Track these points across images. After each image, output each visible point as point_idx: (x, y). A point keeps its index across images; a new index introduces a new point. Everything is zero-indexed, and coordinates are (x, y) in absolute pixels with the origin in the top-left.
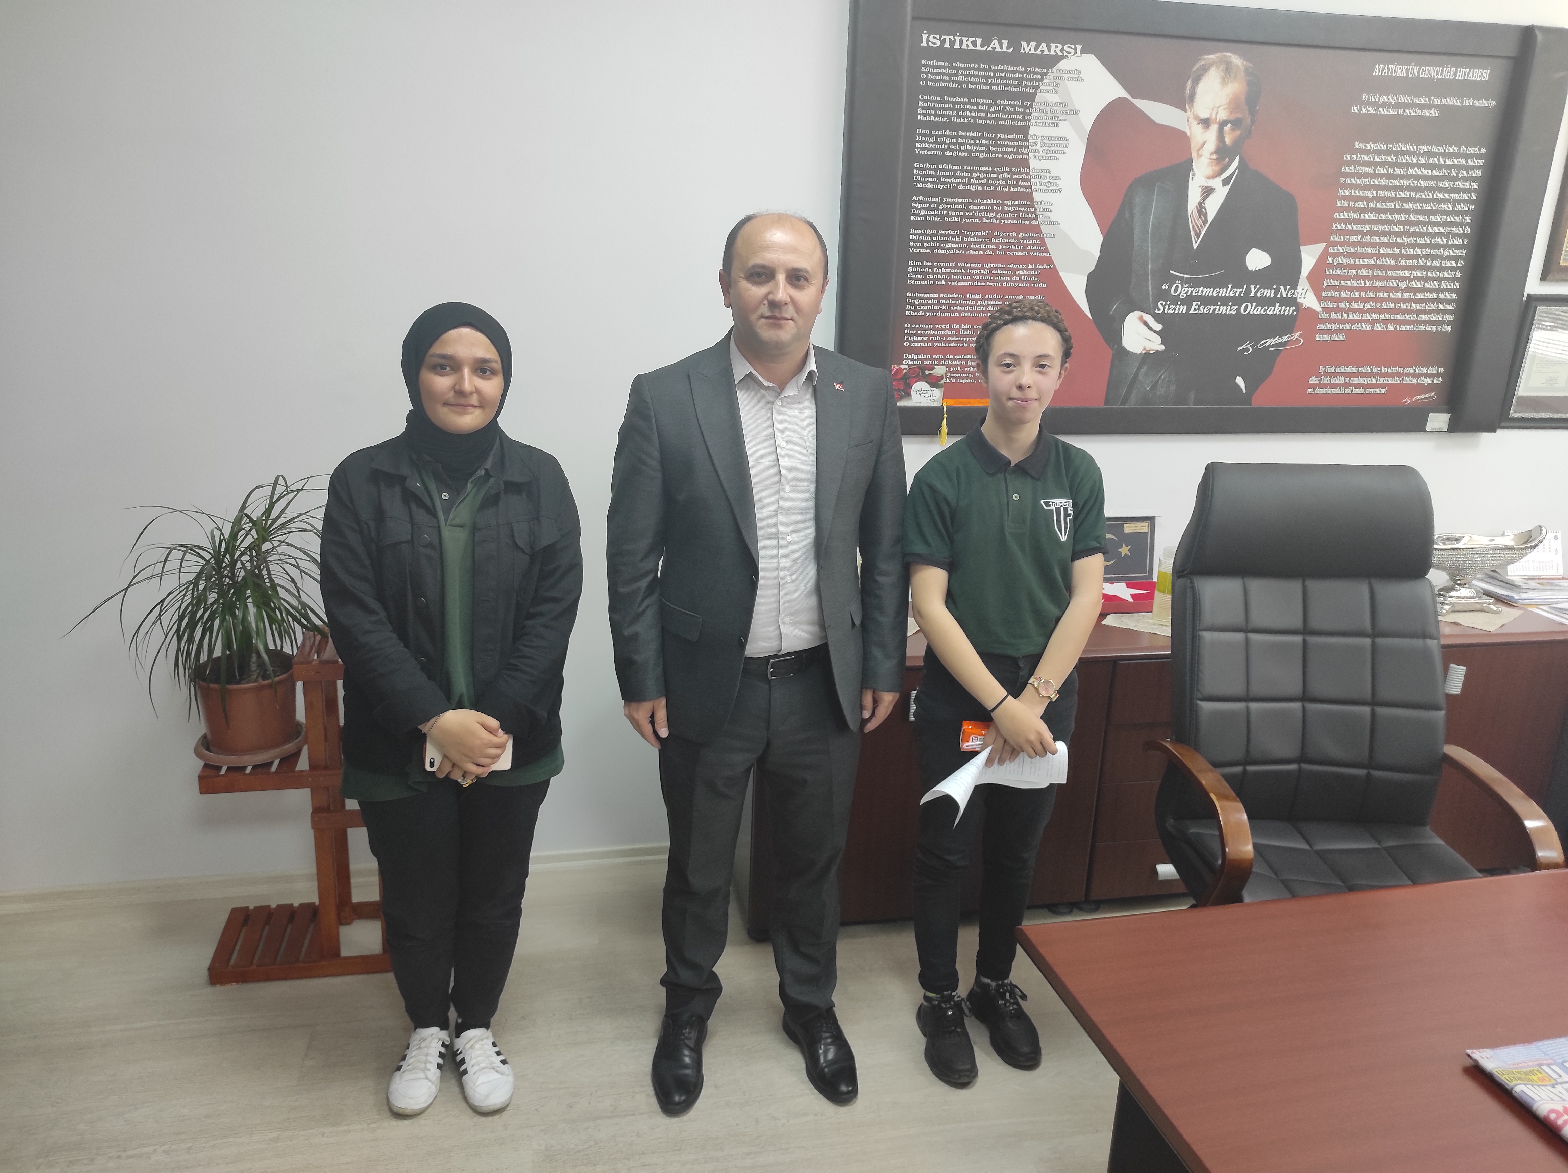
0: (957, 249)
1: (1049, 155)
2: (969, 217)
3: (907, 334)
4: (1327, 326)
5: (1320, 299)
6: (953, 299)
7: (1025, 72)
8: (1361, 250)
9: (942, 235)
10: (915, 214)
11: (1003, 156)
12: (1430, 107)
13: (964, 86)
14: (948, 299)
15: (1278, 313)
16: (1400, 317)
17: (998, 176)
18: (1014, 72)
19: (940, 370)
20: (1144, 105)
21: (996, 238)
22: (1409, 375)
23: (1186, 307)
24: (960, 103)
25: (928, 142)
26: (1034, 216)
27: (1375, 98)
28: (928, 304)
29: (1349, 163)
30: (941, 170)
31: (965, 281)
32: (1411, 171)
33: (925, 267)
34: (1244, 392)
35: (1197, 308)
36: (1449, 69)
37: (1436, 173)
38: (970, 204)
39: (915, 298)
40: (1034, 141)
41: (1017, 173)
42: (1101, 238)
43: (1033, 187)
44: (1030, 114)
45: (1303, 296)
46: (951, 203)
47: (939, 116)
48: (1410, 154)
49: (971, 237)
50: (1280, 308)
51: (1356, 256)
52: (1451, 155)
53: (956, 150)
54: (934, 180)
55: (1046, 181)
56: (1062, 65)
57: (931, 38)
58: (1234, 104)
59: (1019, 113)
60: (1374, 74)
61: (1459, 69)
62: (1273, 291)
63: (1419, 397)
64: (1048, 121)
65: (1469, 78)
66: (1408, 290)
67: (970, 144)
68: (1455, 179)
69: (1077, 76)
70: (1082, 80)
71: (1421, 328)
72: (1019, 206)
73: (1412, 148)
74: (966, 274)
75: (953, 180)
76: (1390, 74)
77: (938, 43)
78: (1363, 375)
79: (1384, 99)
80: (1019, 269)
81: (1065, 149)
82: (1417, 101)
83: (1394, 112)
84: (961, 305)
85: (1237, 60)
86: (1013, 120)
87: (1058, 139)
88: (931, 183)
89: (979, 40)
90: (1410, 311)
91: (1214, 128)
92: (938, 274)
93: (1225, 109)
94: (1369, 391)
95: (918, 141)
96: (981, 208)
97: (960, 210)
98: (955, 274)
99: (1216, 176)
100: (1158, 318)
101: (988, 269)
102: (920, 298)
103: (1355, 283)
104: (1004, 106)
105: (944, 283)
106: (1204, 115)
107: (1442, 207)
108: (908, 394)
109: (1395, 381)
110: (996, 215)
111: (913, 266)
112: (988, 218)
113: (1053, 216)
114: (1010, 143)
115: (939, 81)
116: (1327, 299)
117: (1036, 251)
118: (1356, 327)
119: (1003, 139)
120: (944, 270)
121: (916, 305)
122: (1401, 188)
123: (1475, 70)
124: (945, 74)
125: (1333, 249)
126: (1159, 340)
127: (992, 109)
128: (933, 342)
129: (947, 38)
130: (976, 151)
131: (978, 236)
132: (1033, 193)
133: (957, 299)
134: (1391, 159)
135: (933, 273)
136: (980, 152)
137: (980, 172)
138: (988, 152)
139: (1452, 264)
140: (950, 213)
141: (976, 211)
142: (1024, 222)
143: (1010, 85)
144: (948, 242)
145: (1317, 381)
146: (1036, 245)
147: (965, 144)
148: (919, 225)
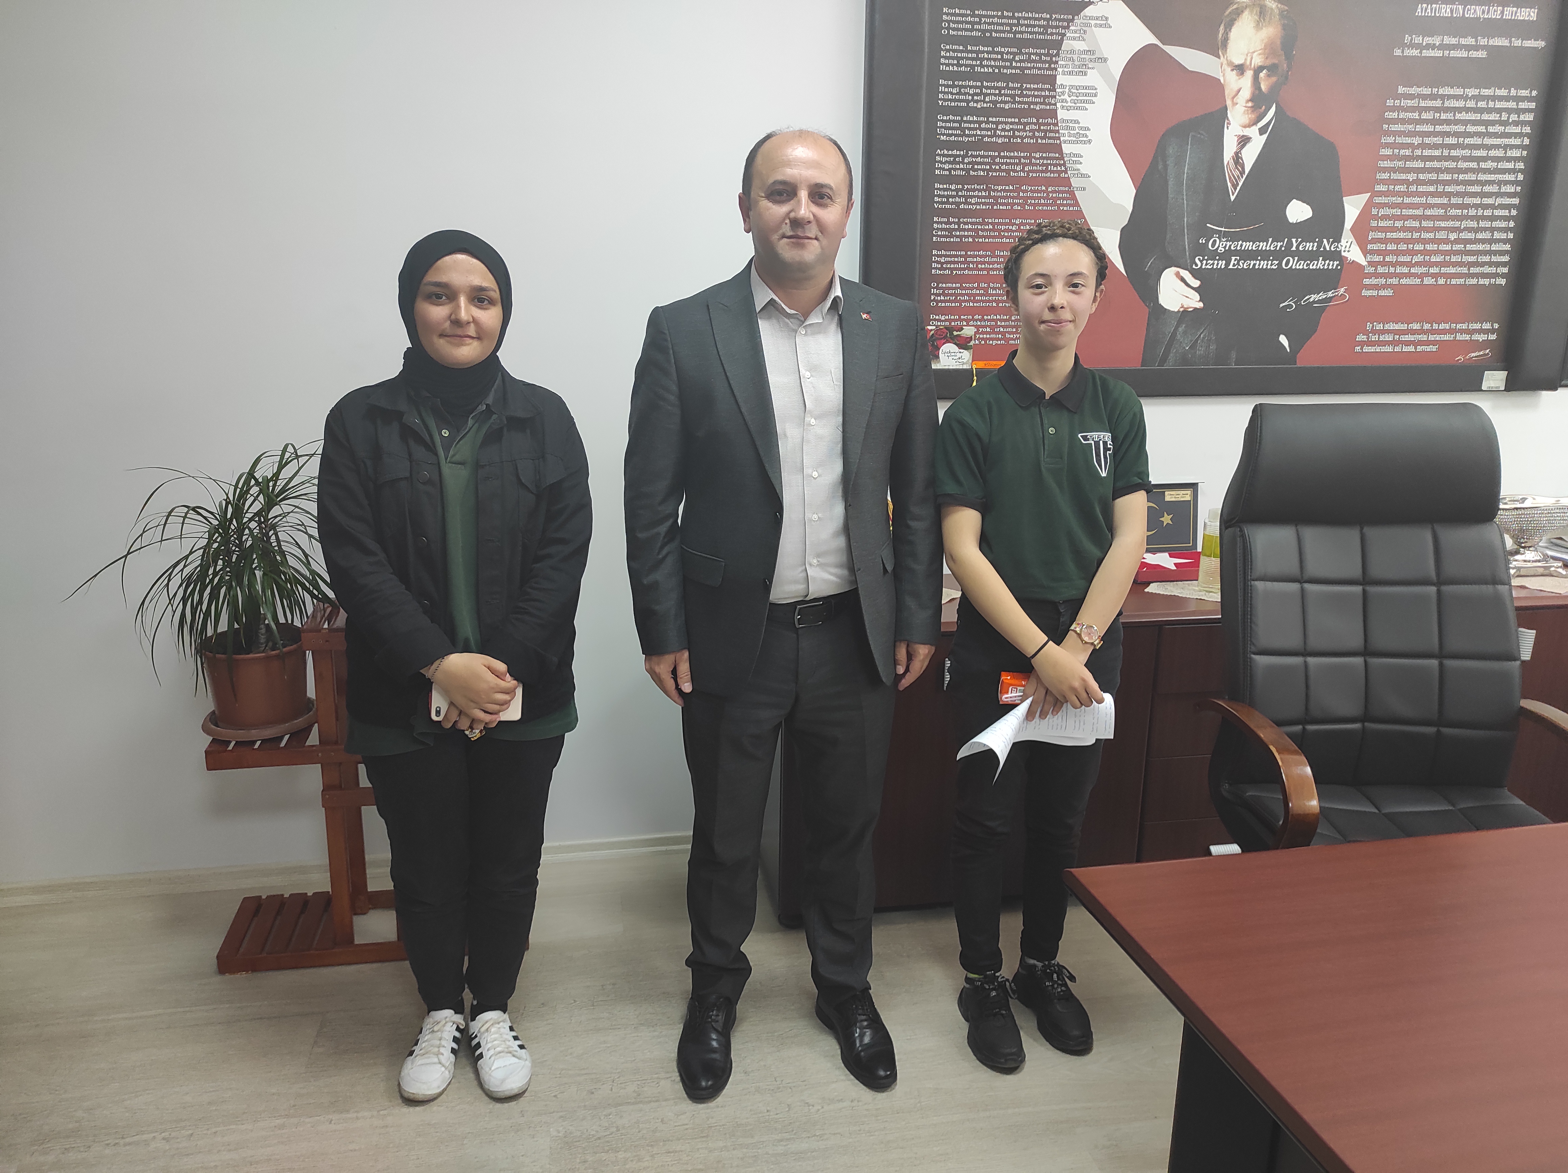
0: (984, 204)
1: (1078, 105)
2: (995, 170)
3: (933, 294)
4: (1374, 281)
5: (1365, 252)
6: (981, 257)
7: (1050, 19)
8: (1407, 200)
9: (968, 190)
10: (940, 168)
11: (1029, 106)
12: (1476, 48)
13: (988, 34)
14: (976, 256)
15: (1322, 268)
16: (1452, 270)
17: (1025, 127)
18: (1039, 19)
19: (968, 331)
20: (1176, 52)
21: (1024, 191)
22: (1462, 331)
23: (1224, 262)
24: (983, 52)
25: (952, 94)
26: (1063, 169)
27: (1418, 40)
28: (954, 263)
29: (1393, 109)
30: (966, 122)
31: (994, 237)
32: (1458, 116)
33: (951, 223)
34: (1288, 350)
35: (1236, 262)
36: (1495, 8)
37: (1486, 117)
38: (997, 157)
39: (941, 256)
40: (1061, 90)
41: (1045, 124)
43: (1062, 139)
44: (1057, 62)
45: (1347, 249)
46: (977, 157)
47: (961, 66)
48: (1457, 97)
49: (998, 191)
50: (1323, 262)
51: (1400, 206)
52: (1501, 98)
53: (981, 101)
54: (959, 132)
55: (1075, 132)
56: (1089, 11)
58: (1269, 49)
59: (1045, 62)
60: (1417, 14)
61: (1506, 9)
62: (1316, 244)
63: (1473, 355)
64: (1076, 70)
65: (1516, 18)
66: (1457, 241)
67: (995, 95)
68: (1505, 123)
69: (1105, 22)
70: (1110, 27)
71: (1474, 281)
72: (1047, 158)
73: (1459, 91)
74: (993, 230)
75: (979, 133)
76: (1433, 14)
78: (1413, 332)
79: (1428, 40)
81: (1094, 99)
82: (1463, 41)
83: (1438, 53)
84: (989, 263)
86: (1039, 69)
87: (1086, 89)
88: (956, 135)
90: (1460, 264)
91: (1249, 74)
92: (964, 230)
93: (1260, 54)
94: (1419, 348)
95: (942, 92)
96: (1008, 161)
97: (986, 164)
98: (982, 230)
99: (1253, 125)
101: (1017, 225)
102: (946, 256)
103: (1402, 235)
104: (1030, 54)
105: (971, 240)
106: (1238, 61)
107: (1493, 153)
109: (1447, 337)
110: (1024, 168)
111: (938, 223)
112: (1015, 171)
113: (1083, 169)
114: (1036, 93)
115: (961, 30)
116: (1372, 252)
117: (1066, 205)
118: (1404, 281)
119: (1030, 89)
120: (970, 227)
121: (942, 264)
122: (1448, 134)
123: (1523, 9)
124: (967, 23)
125: (1378, 200)
126: (1198, 297)
127: (1017, 58)
128: (961, 302)
130: (1002, 102)
131: (1005, 191)
132: (1062, 145)
133: (986, 256)
134: (1438, 103)
135: (959, 230)
136: (1006, 102)
137: (1006, 123)
138: (1014, 102)
139: (1505, 213)
140: (976, 167)
141: (1002, 164)
142: (1052, 175)
143: (1036, 33)
144: (974, 196)
145: (1365, 338)
146: (1066, 198)
147: (988, 95)
148: (943, 179)
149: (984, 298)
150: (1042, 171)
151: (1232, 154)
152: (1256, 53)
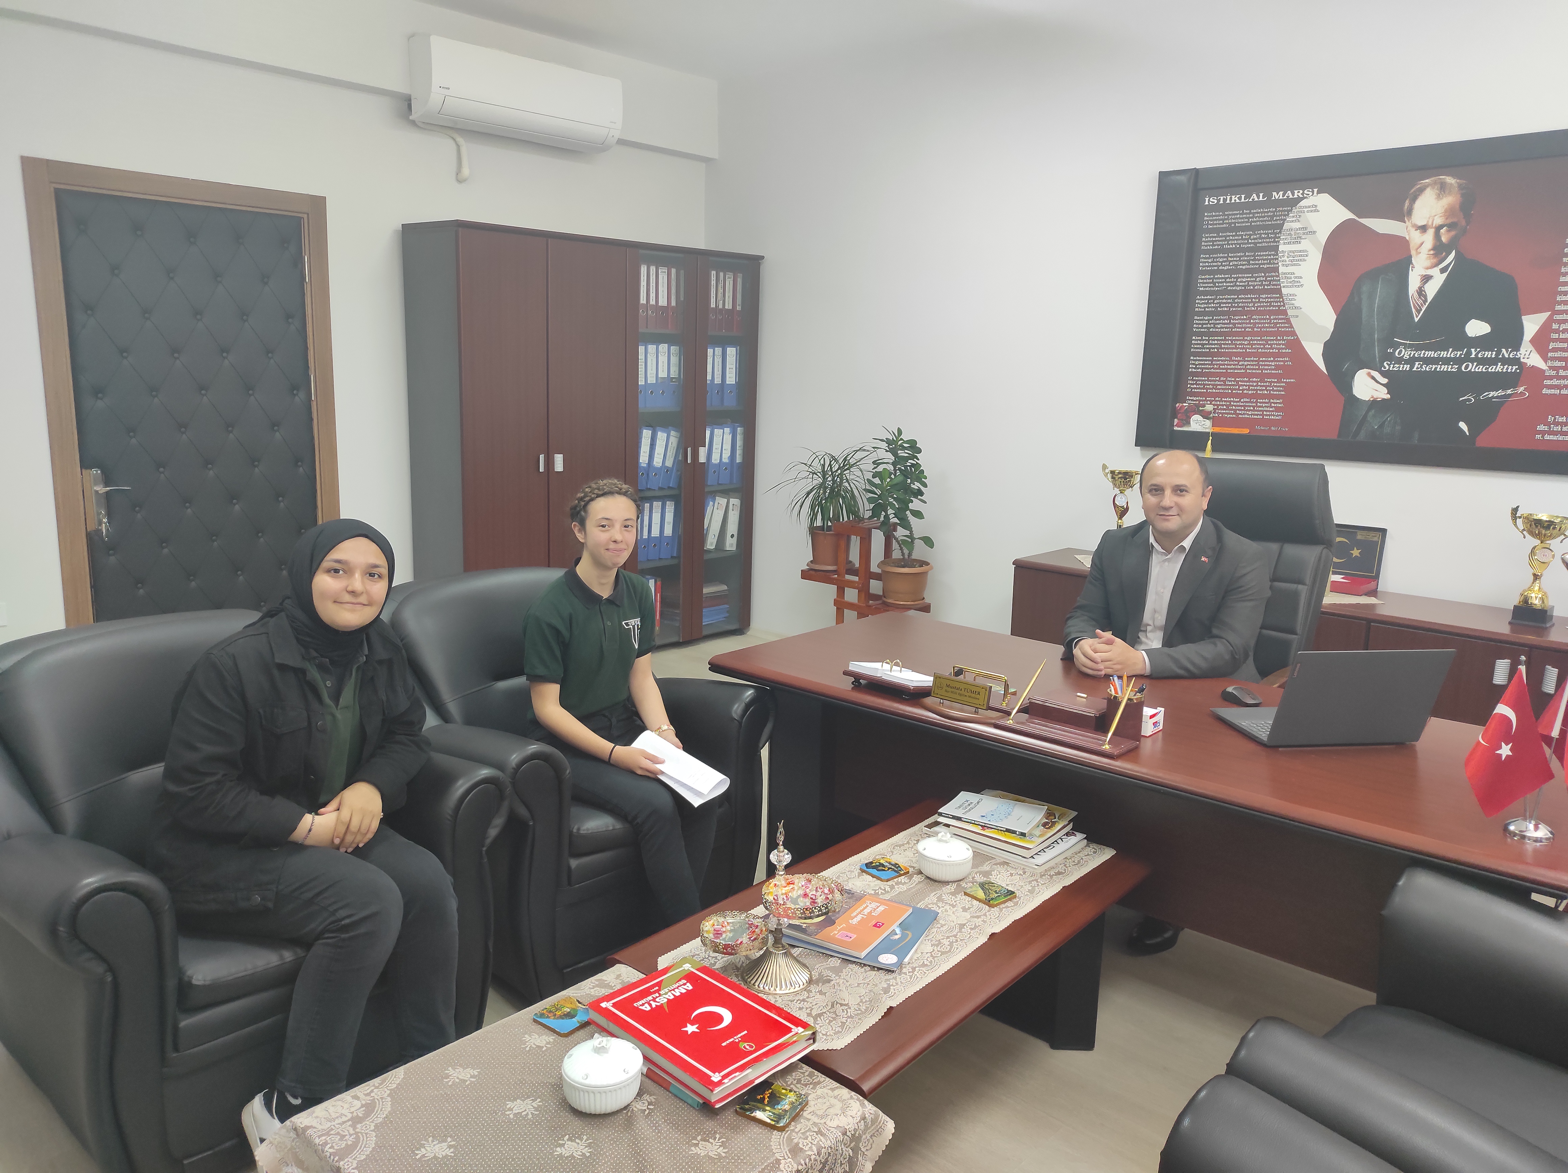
0: (1226, 328)
1: (1294, 263)
2: (1235, 307)
3: (1189, 384)
4: (1555, 382)
6: (1222, 361)
7: (1276, 211)
9: (1216, 320)
10: (1198, 307)
11: (1259, 266)
13: (1233, 225)
14: (1219, 361)
17: (1256, 279)
18: (1267, 212)
19: (1209, 408)
20: (1369, 222)
21: (1254, 319)
24: (1229, 236)
25: (1208, 262)
26: (1282, 304)
28: (1204, 364)
30: (1217, 279)
31: (1231, 348)
33: (1204, 340)
38: (1236, 298)
39: (1196, 360)
40: (1282, 254)
41: (1270, 277)
42: (1334, 317)
43: (1282, 285)
44: (1279, 237)
46: (1223, 299)
47: (1215, 246)
49: (1236, 320)
53: (1227, 265)
54: (1212, 285)
55: (1292, 280)
56: (1303, 203)
57: (1211, 199)
58: (1449, 212)
59: (1271, 238)
64: (1293, 241)
67: (1236, 261)
69: (1314, 209)
70: (1319, 211)
72: (1270, 298)
74: (1232, 344)
75: (1225, 284)
77: (1216, 201)
80: (1270, 340)
81: (1306, 258)
84: (1227, 365)
85: (1450, 180)
86: (1266, 242)
87: (1300, 252)
88: (1210, 287)
89: (1243, 196)
92: (1212, 344)
93: (1441, 217)
95: (1202, 262)
96: (1244, 301)
97: (1229, 303)
98: (1224, 344)
100: (1384, 374)
101: (1248, 340)
102: (1199, 360)
104: (1261, 234)
105: (1216, 350)
108: (1188, 423)
110: (1254, 305)
111: (1195, 340)
112: (1248, 307)
113: (1297, 304)
114: (1265, 258)
115: (1216, 224)
116: (1553, 359)
117: (1284, 327)
119: (1260, 256)
120: (1216, 342)
121: (1196, 365)
124: (1220, 220)
125: (1557, 317)
127: (1252, 237)
128: (1207, 389)
129: (1222, 198)
130: (1241, 265)
131: (1241, 319)
132: (1282, 289)
133: (1225, 361)
135: (1209, 344)
136: (1243, 265)
137: (1243, 277)
138: (1249, 264)
140: (1222, 305)
141: (1240, 302)
142: (1274, 308)
143: (1265, 221)
144: (1220, 323)
145: (1546, 428)
146: (1284, 323)
147: (1233, 261)
148: (1200, 314)
149: (1223, 387)
150: (1266, 306)
151: (1416, 288)
152: (1436, 217)
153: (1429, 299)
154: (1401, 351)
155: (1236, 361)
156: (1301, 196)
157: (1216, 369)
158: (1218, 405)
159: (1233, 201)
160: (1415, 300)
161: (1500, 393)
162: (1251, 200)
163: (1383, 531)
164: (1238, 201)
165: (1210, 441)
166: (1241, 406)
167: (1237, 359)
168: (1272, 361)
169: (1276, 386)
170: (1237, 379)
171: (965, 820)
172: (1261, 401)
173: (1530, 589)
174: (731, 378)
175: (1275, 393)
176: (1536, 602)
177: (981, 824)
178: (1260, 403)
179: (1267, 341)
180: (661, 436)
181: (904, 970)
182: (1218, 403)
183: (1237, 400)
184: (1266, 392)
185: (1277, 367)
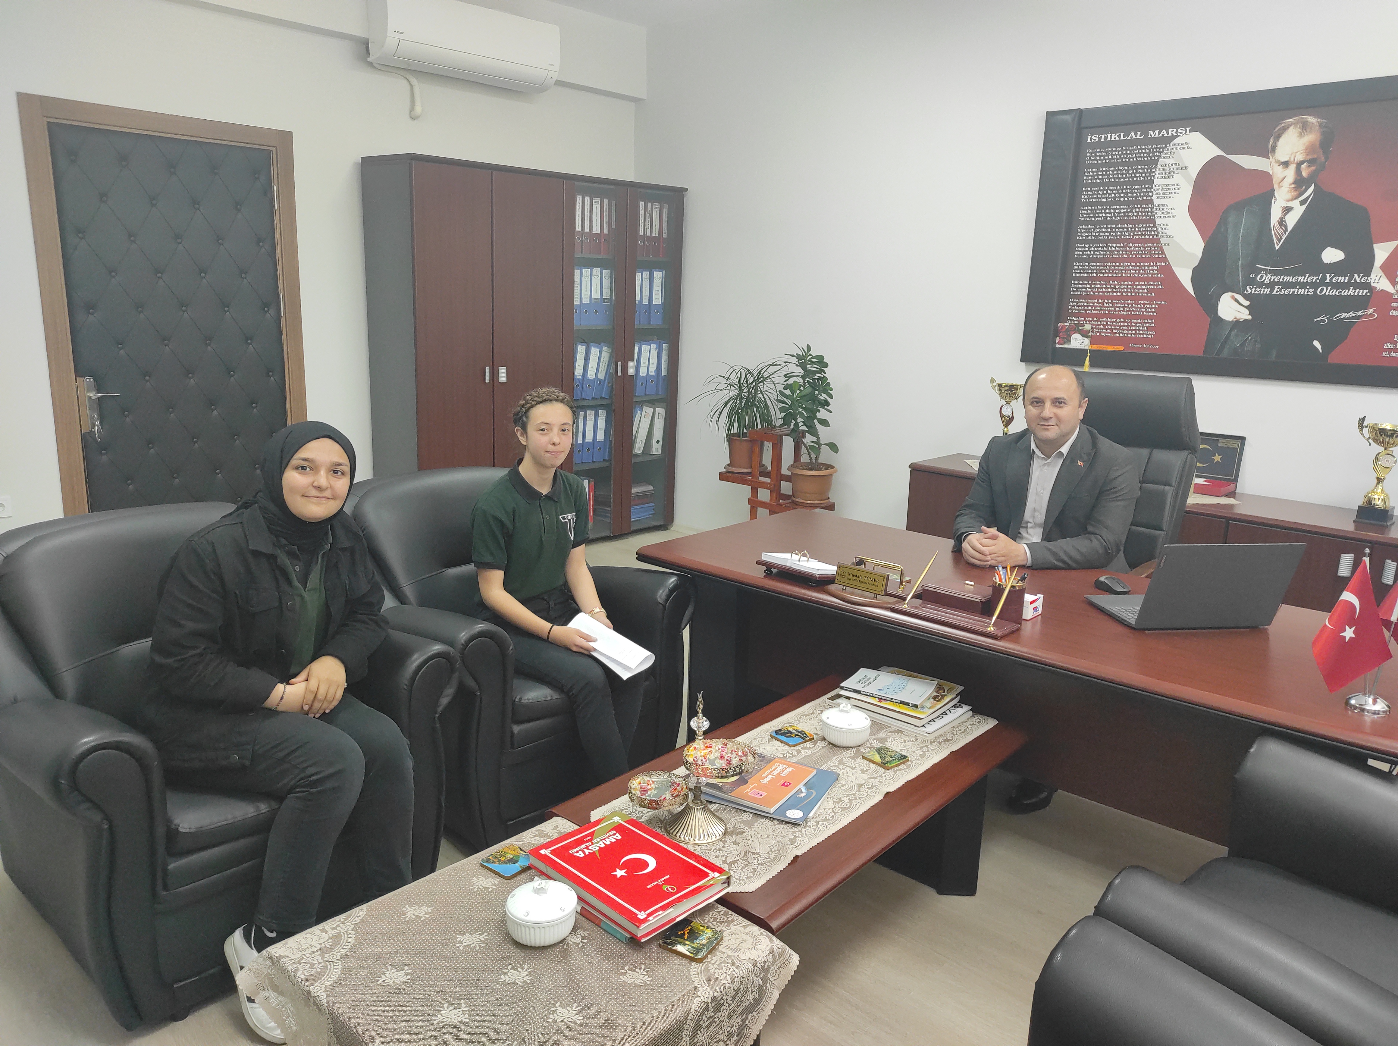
0: (1105, 255)
1: (1167, 195)
2: (1113, 236)
3: (1071, 305)
5: (1393, 283)
6: (1100, 284)
7: (1151, 148)
9: (1095, 247)
10: (1080, 236)
11: (1136, 198)
13: (1112, 161)
14: (1097, 284)
17: (1132, 211)
18: (1144, 149)
19: (1088, 327)
20: (1234, 158)
21: (1129, 247)
24: (1109, 171)
25: (1089, 195)
26: (1156, 233)
28: (1084, 288)
30: (1097, 210)
33: (1084, 266)
38: (1114, 228)
39: (1077, 284)
40: (1157, 188)
41: (1145, 208)
42: (1204, 245)
43: (1156, 216)
44: (1154, 172)
46: (1102, 228)
47: (1096, 179)
49: (1114, 247)
53: (1106, 198)
54: (1092, 215)
55: (1165, 211)
56: (1176, 141)
57: (1093, 137)
58: (1310, 149)
59: (1147, 172)
64: (1167, 175)
67: (1115, 194)
69: (1186, 146)
70: (1190, 148)
72: (1145, 227)
74: (1110, 269)
75: (1104, 215)
77: (1097, 139)
80: (1145, 266)
81: (1178, 191)
84: (1105, 288)
85: (1311, 119)
86: (1143, 177)
87: (1173, 185)
88: (1090, 217)
89: (1122, 134)
91: (1292, 167)
92: (1091, 270)
95: (1084, 195)
96: (1121, 230)
97: (1107, 232)
98: (1102, 269)
99: (1295, 199)
100: (1246, 297)
101: (1124, 266)
102: (1080, 284)
104: (1137, 169)
105: (1095, 275)
106: (1283, 159)
108: (1069, 341)
110: (1130, 234)
111: (1077, 266)
112: (1125, 236)
113: (1169, 233)
114: (1141, 191)
115: (1097, 160)
117: (1157, 254)
119: (1136, 189)
121: (1077, 288)
124: (1100, 156)
126: (1247, 312)
127: (1129, 172)
128: (1086, 310)
129: (1103, 136)
130: (1119, 197)
131: (1117, 247)
132: (1156, 219)
133: (1103, 284)
135: (1089, 269)
136: (1121, 197)
137: (1121, 209)
138: (1126, 197)
140: (1101, 234)
141: (1117, 232)
142: (1148, 237)
143: (1142, 157)
144: (1099, 251)
145: (1392, 346)
146: (1157, 250)
147: (1111, 194)
148: (1081, 242)
149: (1100, 308)
150: (1142, 235)
151: (1278, 218)
152: (1298, 153)
153: (1289, 229)
154: (1262, 276)
155: (1113, 285)
156: (1175, 134)
157: (1096, 292)
158: (1095, 325)
159: (1113, 139)
160: (1276, 230)
161: (1352, 314)
162: (1129, 138)
163: (1242, 439)
164: (1117, 139)
165: (1088, 358)
166: (1117, 326)
167: (1114, 283)
168: (1146, 285)
169: (1148, 308)
170: (1114, 301)
171: (864, 693)
172: (1135, 321)
173: (1373, 491)
174: (657, 299)
175: (1148, 314)
176: (1379, 503)
177: (878, 696)
178: (1134, 323)
179: (1141, 266)
180: (595, 351)
181: (809, 824)
182: (1096, 323)
183: (1113, 320)
184: (1139, 313)
185: (1150, 291)
